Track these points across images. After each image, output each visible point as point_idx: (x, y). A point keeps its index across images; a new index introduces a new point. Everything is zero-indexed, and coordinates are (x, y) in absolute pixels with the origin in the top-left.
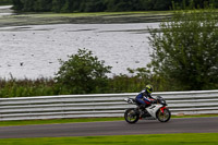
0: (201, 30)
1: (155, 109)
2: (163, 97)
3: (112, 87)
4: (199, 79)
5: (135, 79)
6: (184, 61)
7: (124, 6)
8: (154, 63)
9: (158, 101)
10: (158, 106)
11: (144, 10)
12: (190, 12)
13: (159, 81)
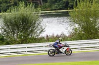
1: (65, 50)
2: (68, 44)
9: (66, 46)
10: (66, 48)
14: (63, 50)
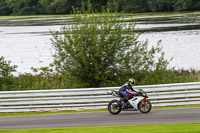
0: (99, 32)
1: (137, 101)
3: (18, 84)
4: (97, 77)
5: (39, 78)
6: (84, 60)
7: (28, 10)
8: (56, 62)
9: (140, 94)
10: (140, 98)
11: (47, 14)
12: (89, 16)
13: (60, 79)
14: (134, 102)
